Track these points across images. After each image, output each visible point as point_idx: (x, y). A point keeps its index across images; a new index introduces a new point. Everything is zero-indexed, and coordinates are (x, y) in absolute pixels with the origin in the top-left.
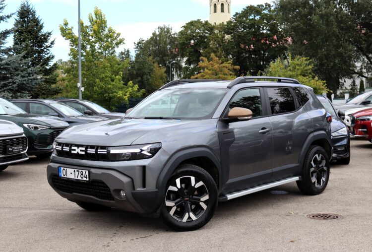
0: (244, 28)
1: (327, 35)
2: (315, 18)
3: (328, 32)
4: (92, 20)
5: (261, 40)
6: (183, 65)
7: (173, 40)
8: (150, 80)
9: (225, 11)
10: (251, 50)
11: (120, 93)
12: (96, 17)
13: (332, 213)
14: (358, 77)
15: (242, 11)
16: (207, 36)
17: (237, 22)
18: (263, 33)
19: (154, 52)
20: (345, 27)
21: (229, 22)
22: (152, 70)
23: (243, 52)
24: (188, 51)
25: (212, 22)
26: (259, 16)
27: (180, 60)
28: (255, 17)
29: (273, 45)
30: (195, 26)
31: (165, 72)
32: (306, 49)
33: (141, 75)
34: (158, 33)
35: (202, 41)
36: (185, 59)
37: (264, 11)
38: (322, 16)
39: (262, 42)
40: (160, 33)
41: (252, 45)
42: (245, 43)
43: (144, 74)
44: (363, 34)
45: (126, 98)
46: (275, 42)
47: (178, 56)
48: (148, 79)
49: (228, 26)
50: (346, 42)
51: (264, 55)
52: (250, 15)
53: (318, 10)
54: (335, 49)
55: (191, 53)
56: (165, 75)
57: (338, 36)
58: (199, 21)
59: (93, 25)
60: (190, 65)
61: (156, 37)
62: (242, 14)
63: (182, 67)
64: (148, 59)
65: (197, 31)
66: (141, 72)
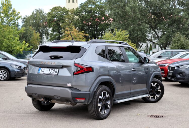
0: (86, 12)
1: (134, 18)
2: (127, 8)
3: (134, 17)
4: (3, 3)
5: (95, 19)
6: (50, 32)
7: (44, 17)
8: (31, 40)
9: (75, 2)
10: (89, 25)
11: (18, 48)
12: (6, 2)
13: (159, 114)
14: (150, 42)
15: (85, 2)
16: (64, 16)
17: (82, 9)
18: (96, 16)
19: (33, 24)
20: (143, 14)
21: (77, 9)
22: (32, 34)
23: (85, 26)
24: (53, 24)
25: (67, 8)
26: (94, 6)
27: (48, 29)
28: (92, 6)
29: (102, 23)
30: (57, 10)
31: (39, 36)
32: (122, 26)
33: (25, 37)
34: (35, 13)
35: (61, 19)
36: (51, 29)
37: (97, 3)
38: (131, 8)
39: (96, 20)
40: (37, 13)
41: (90, 22)
42: (86, 21)
43: (27, 36)
44: (153, 18)
45: (22, 50)
46: (103, 21)
47: (47, 27)
48: (29, 40)
49: (76, 11)
50: (144, 22)
51: (97, 28)
52: (89, 5)
53: (129, 4)
54: (138, 26)
55: (55, 26)
56: (39, 37)
57: (139, 19)
58: (59, 7)
59: (3, 6)
60: (54, 32)
61: (34, 16)
62: (84, 4)
63: (49, 33)
64: (29, 28)
65: (58, 13)
66: (25, 36)
